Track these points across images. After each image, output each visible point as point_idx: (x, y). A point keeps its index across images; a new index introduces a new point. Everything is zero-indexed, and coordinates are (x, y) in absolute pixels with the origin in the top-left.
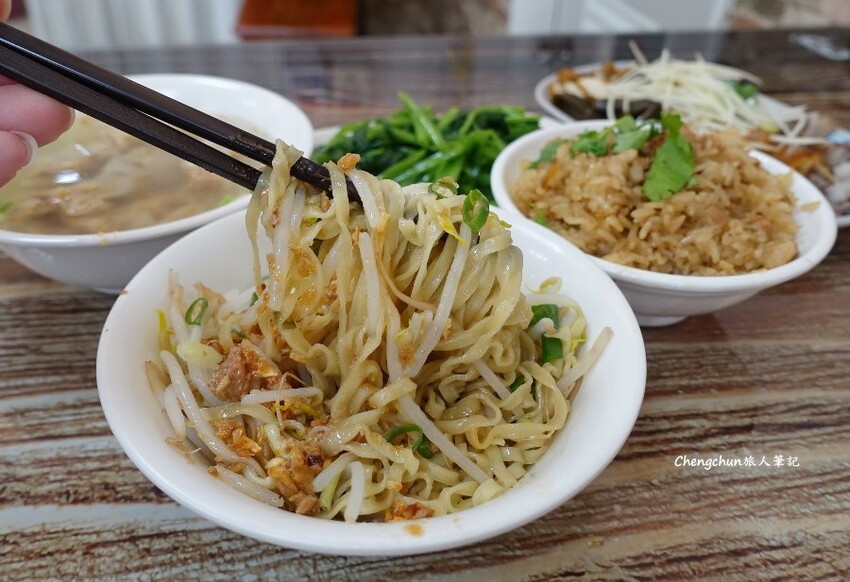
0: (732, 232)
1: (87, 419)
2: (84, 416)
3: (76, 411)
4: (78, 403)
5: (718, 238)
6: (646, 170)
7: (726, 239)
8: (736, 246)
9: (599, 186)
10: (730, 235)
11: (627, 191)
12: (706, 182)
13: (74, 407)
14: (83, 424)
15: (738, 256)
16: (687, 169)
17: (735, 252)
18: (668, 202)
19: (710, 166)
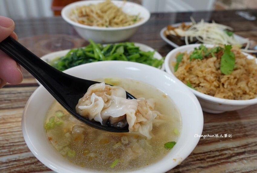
1: (12, 167)
2: (10, 167)
3: (7, 165)
4: (8, 161)
5: (247, 84)
6: (220, 63)
7: (249, 85)
8: (253, 87)
9: (208, 71)
10: (251, 83)
11: (217, 72)
12: (239, 66)
13: (6, 163)
14: (10, 170)
15: (254, 90)
16: (232, 62)
17: (253, 89)
18: (231, 74)
19: (238, 60)
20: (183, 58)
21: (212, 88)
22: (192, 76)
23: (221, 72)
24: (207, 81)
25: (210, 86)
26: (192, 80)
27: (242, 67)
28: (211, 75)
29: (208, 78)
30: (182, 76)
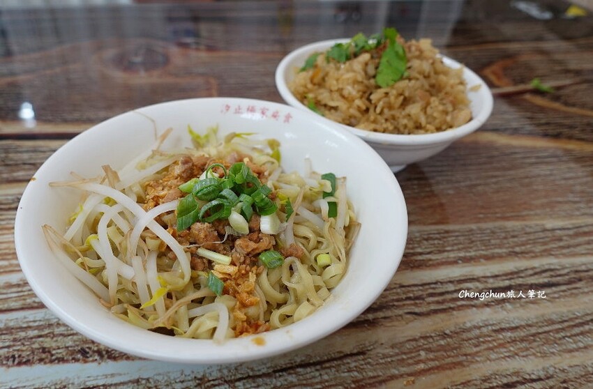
0: (433, 105)
1: (29, 295)
2: (26, 293)
3: (20, 289)
4: (21, 283)
5: (424, 109)
6: (377, 68)
7: (429, 110)
8: (435, 114)
9: (348, 79)
10: (431, 108)
11: (366, 82)
12: (414, 74)
14: (24, 300)
15: (437, 121)
16: (402, 66)
17: (435, 118)
18: (392, 87)
19: (416, 63)
20: (316, 60)
21: (353, 111)
22: (322, 91)
23: (376, 82)
24: (343, 97)
25: (348, 108)
26: (320, 98)
27: (421, 77)
28: (353, 87)
29: (345, 93)
30: (301, 89)
